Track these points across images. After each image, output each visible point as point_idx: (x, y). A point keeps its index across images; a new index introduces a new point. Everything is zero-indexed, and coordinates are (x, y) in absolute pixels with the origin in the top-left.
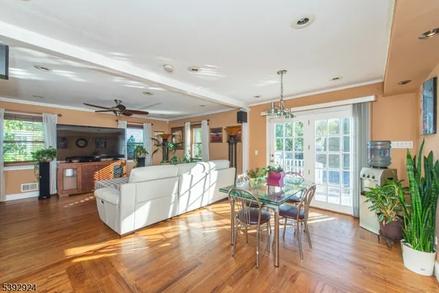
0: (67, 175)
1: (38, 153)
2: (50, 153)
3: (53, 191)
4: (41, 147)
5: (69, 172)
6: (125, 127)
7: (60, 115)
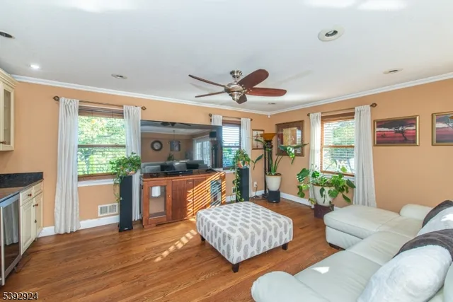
0: (153, 195)
1: (119, 163)
2: (133, 163)
3: (136, 216)
4: (122, 154)
5: (156, 191)
6: (220, 124)
7: (144, 109)
